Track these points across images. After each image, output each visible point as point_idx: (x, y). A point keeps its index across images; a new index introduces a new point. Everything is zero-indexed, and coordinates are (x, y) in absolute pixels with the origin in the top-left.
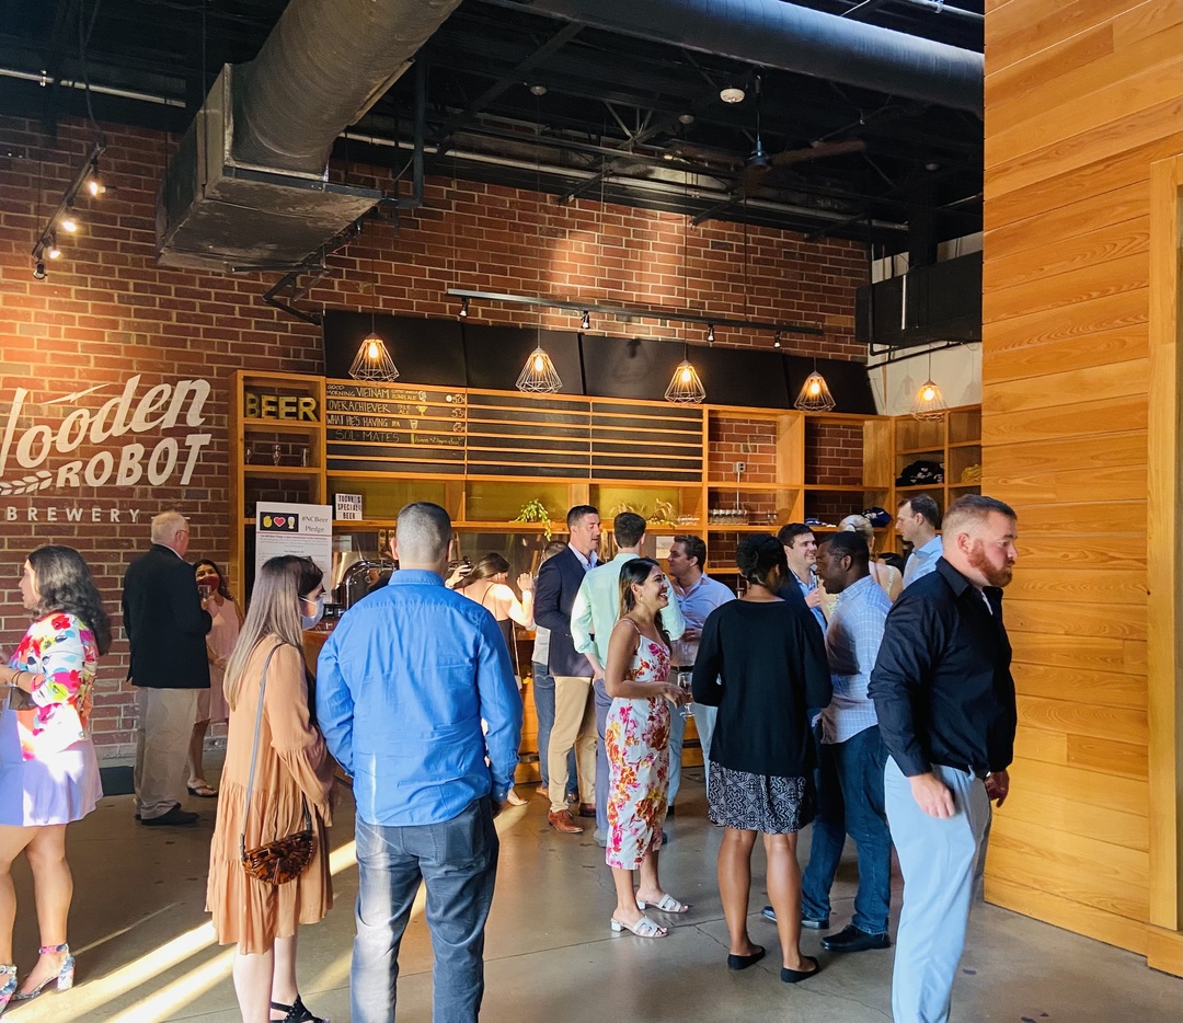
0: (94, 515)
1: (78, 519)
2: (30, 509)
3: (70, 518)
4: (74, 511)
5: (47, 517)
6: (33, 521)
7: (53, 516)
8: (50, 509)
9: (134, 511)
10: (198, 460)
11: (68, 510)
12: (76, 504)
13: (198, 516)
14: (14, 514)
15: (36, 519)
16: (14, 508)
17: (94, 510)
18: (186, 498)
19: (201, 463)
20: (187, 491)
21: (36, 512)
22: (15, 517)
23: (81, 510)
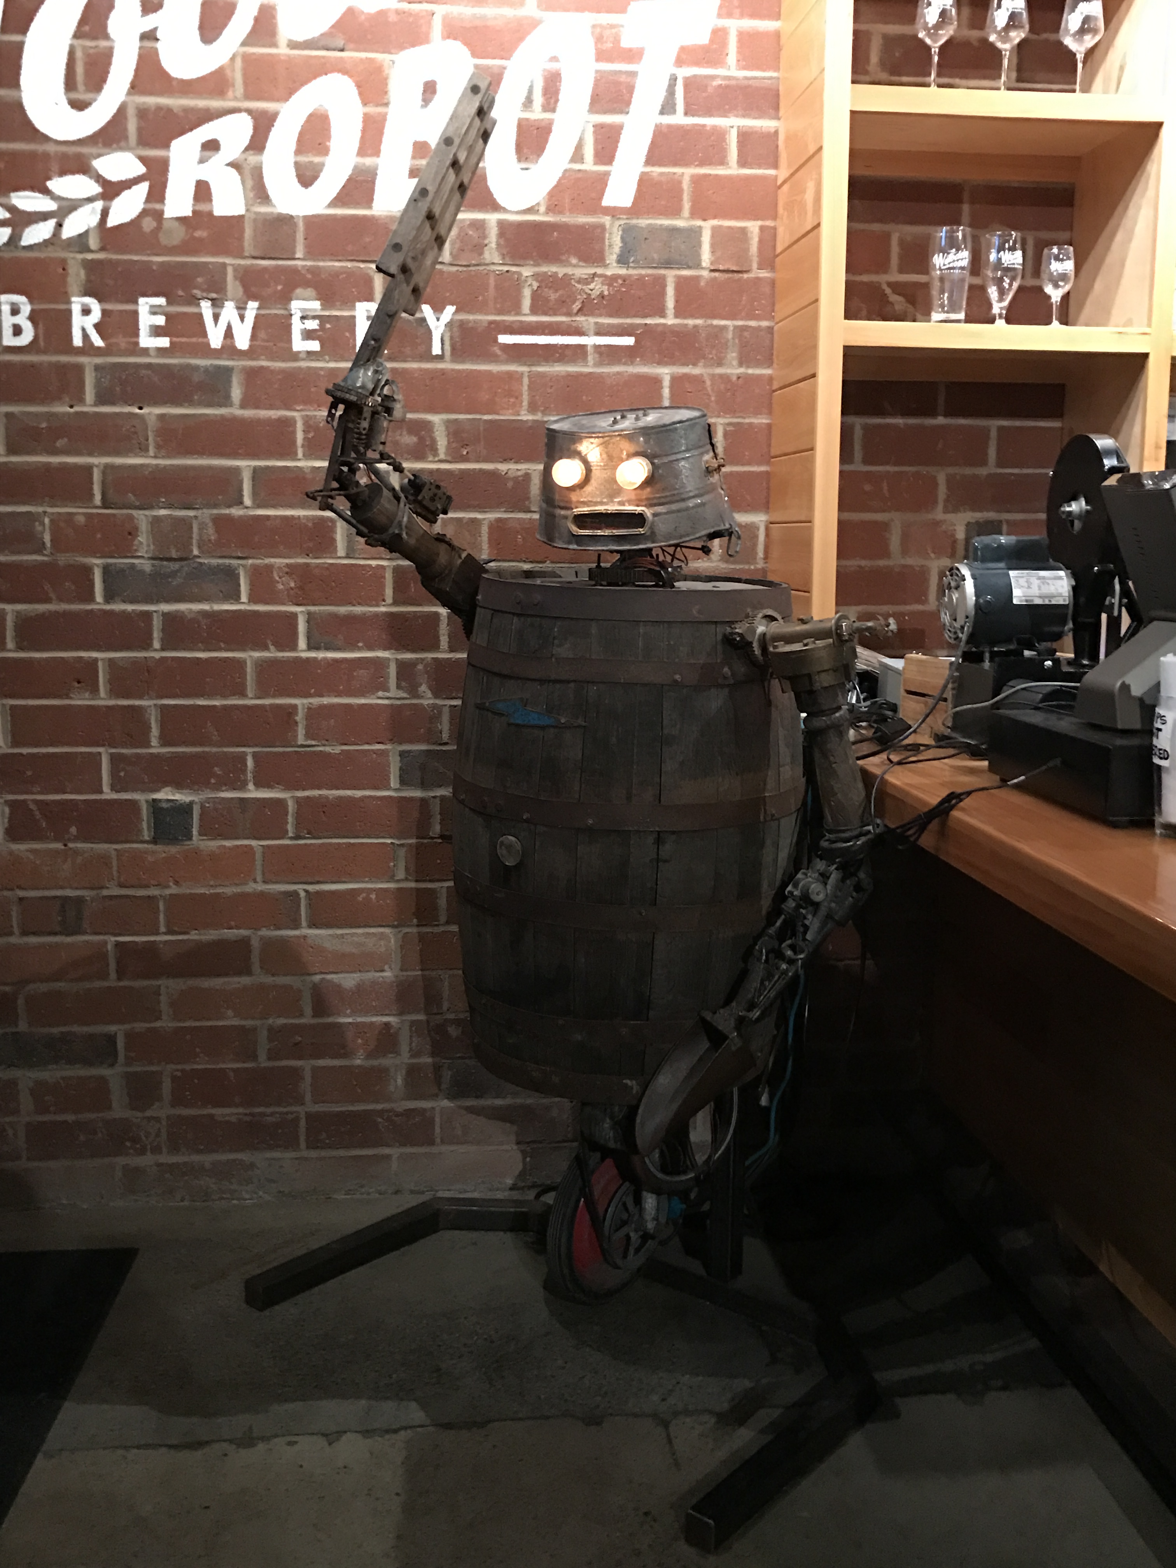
0: (297, 327)
1: (242, 341)
2: (77, 303)
3: (215, 339)
4: (229, 311)
5: (136, 333)
6: (88, 348)
7: (157, 331)
8: (144, 304)
9: (438, 309)
10: (668, 107)
11: (206, 308)
12: (232, 285)
13: (665, 332)
14: (22, 320)
15: (98, 341)
16: (21, 299)
17: (297, 306)
18: (622, 260)
19: (679, 118)
20: (627, 231)
21: (96, 315)
22: (26, 338)
23: (252, 306)
